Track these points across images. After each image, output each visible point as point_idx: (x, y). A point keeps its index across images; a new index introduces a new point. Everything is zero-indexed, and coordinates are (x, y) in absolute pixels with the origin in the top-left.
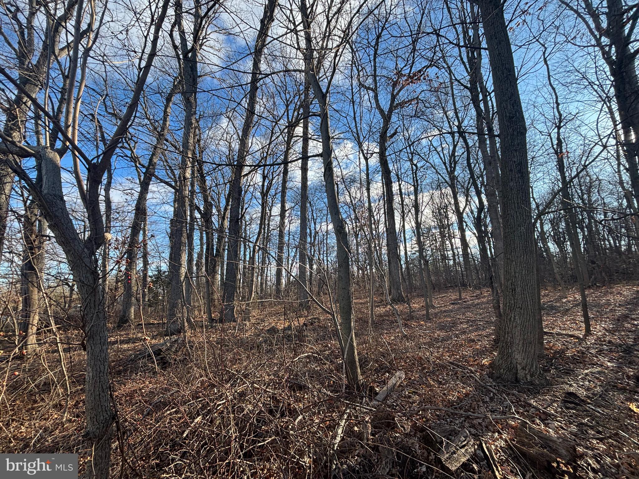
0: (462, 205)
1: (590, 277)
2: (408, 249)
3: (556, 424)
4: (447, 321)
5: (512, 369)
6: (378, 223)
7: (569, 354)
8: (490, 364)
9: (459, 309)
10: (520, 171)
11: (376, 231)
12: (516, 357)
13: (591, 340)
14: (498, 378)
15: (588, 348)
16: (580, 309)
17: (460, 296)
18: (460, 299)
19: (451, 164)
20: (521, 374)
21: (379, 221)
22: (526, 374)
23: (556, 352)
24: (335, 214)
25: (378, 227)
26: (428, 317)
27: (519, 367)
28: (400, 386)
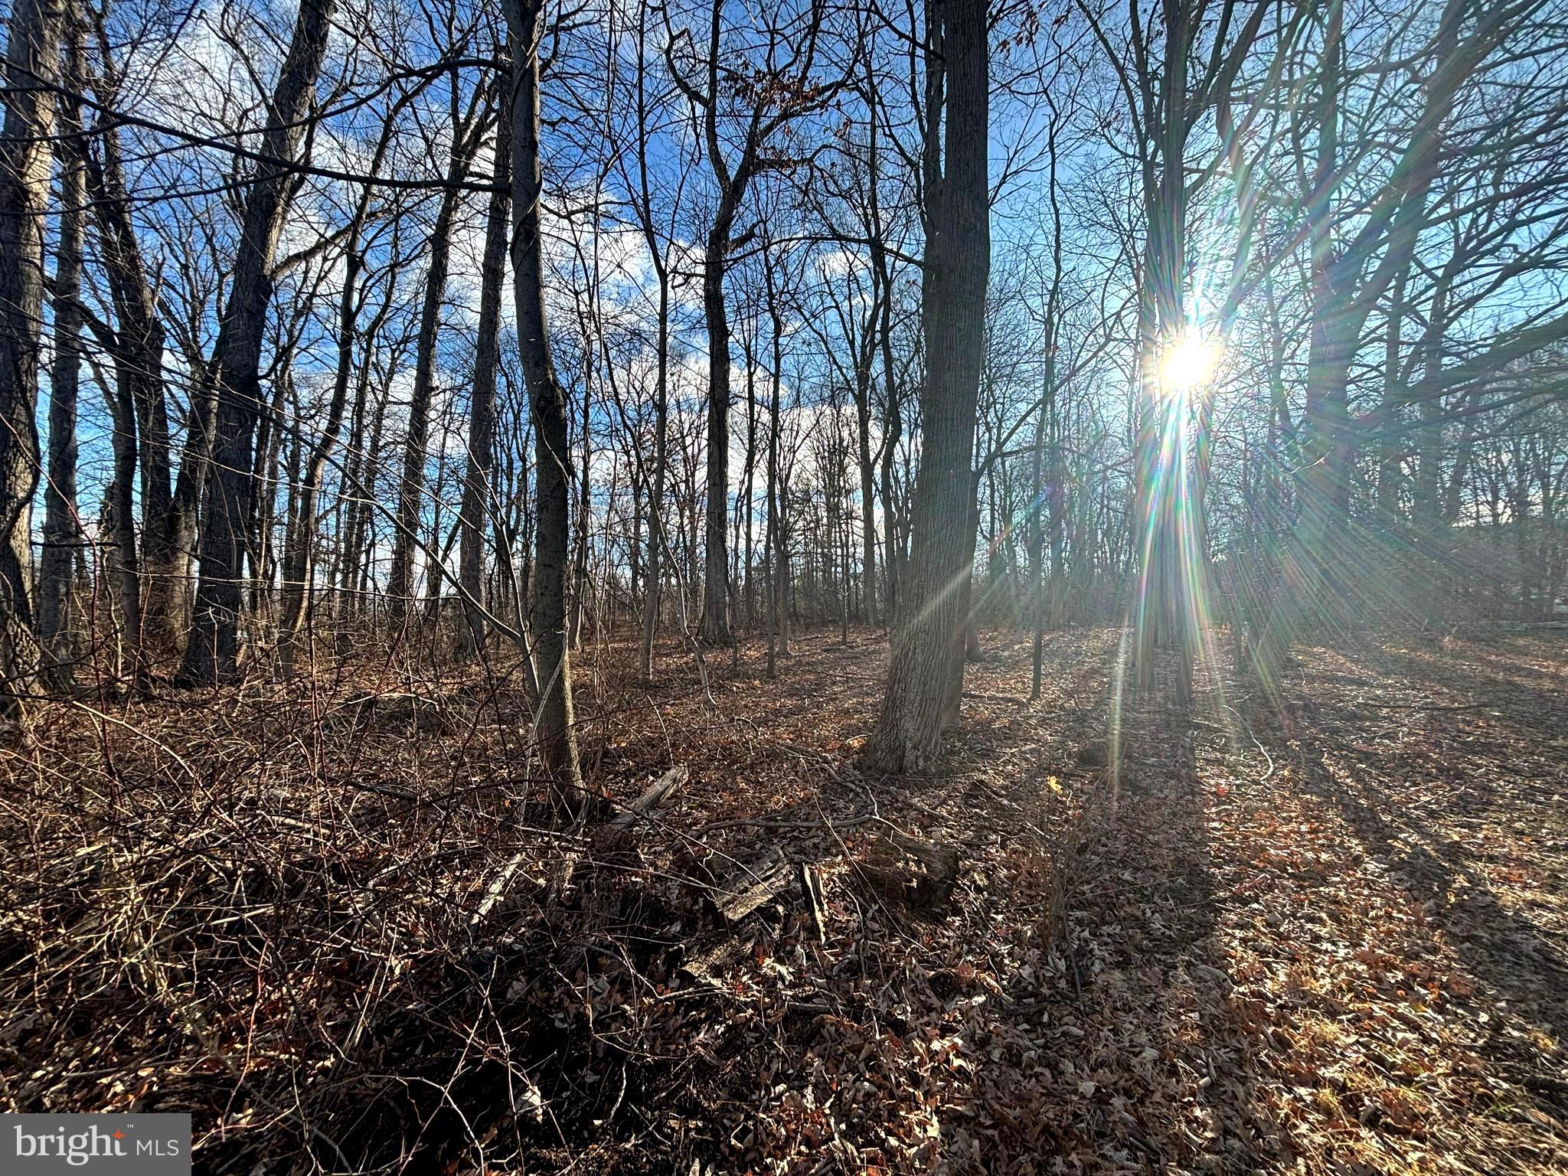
3: (944, 830)
4: (807, 680)
5: (897, 751)
7: (997, 725)
8: (862, 746)
9: (837, 660)
12: (907, 725)
13: (1038, 705)
14: (869, 768)
15: (1028, 717)
17: (845, 637)
18: (844, 642)
20: (910, 756)
22: (917, 758)
23: (977, 723)
24: (536, 364)
26: (770, 675)
27: (909, 745)
28: (673, 796)
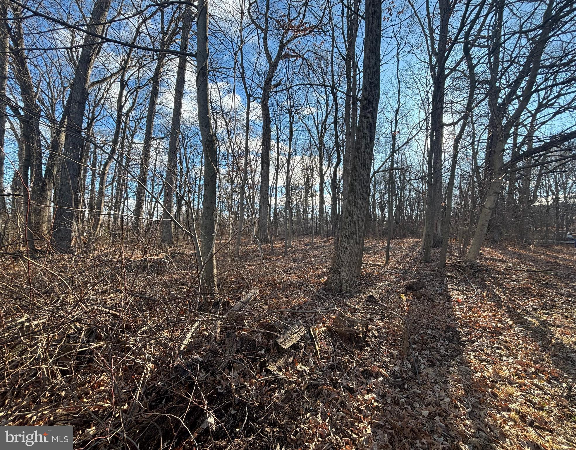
0: (325, 168)
1: (394, 233)
2: (278, 201)
3: (359, 314)
4: (300, 256)
5: (339, 283)
6: (255, 173)
7: (374, 274)
8: (325, 282)
9: (310, 249)
10: (370, 131)
11: (252, 180)
12: (343, 274)
13: (388, 267)
14: (329, 290)
15: (385, 272)
16: (385, 250)
17: (312, 240)
18: (312, 242)
19: (322, 130)
20: (344, 285)
21: (255, 170)
22: (347, 286)
23: (367, 274)
25: (254, 176)
26: (286, 254)
27: (344, 281)
28: (254, 300)
